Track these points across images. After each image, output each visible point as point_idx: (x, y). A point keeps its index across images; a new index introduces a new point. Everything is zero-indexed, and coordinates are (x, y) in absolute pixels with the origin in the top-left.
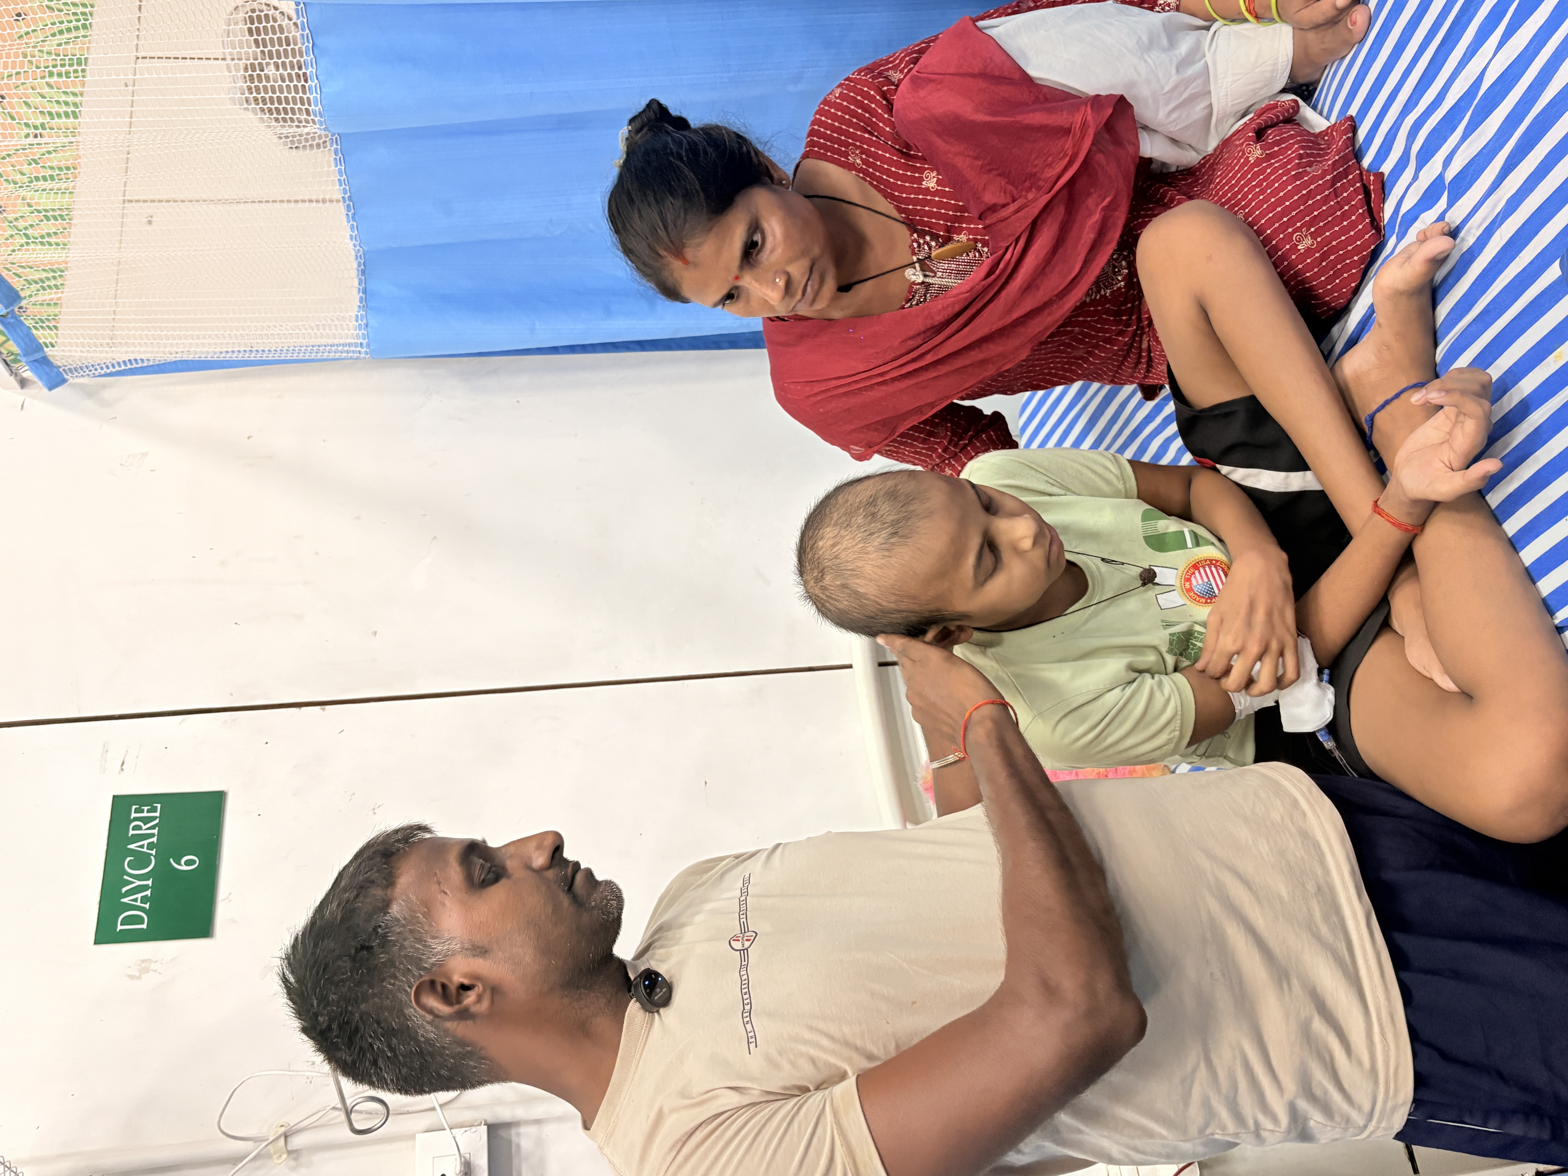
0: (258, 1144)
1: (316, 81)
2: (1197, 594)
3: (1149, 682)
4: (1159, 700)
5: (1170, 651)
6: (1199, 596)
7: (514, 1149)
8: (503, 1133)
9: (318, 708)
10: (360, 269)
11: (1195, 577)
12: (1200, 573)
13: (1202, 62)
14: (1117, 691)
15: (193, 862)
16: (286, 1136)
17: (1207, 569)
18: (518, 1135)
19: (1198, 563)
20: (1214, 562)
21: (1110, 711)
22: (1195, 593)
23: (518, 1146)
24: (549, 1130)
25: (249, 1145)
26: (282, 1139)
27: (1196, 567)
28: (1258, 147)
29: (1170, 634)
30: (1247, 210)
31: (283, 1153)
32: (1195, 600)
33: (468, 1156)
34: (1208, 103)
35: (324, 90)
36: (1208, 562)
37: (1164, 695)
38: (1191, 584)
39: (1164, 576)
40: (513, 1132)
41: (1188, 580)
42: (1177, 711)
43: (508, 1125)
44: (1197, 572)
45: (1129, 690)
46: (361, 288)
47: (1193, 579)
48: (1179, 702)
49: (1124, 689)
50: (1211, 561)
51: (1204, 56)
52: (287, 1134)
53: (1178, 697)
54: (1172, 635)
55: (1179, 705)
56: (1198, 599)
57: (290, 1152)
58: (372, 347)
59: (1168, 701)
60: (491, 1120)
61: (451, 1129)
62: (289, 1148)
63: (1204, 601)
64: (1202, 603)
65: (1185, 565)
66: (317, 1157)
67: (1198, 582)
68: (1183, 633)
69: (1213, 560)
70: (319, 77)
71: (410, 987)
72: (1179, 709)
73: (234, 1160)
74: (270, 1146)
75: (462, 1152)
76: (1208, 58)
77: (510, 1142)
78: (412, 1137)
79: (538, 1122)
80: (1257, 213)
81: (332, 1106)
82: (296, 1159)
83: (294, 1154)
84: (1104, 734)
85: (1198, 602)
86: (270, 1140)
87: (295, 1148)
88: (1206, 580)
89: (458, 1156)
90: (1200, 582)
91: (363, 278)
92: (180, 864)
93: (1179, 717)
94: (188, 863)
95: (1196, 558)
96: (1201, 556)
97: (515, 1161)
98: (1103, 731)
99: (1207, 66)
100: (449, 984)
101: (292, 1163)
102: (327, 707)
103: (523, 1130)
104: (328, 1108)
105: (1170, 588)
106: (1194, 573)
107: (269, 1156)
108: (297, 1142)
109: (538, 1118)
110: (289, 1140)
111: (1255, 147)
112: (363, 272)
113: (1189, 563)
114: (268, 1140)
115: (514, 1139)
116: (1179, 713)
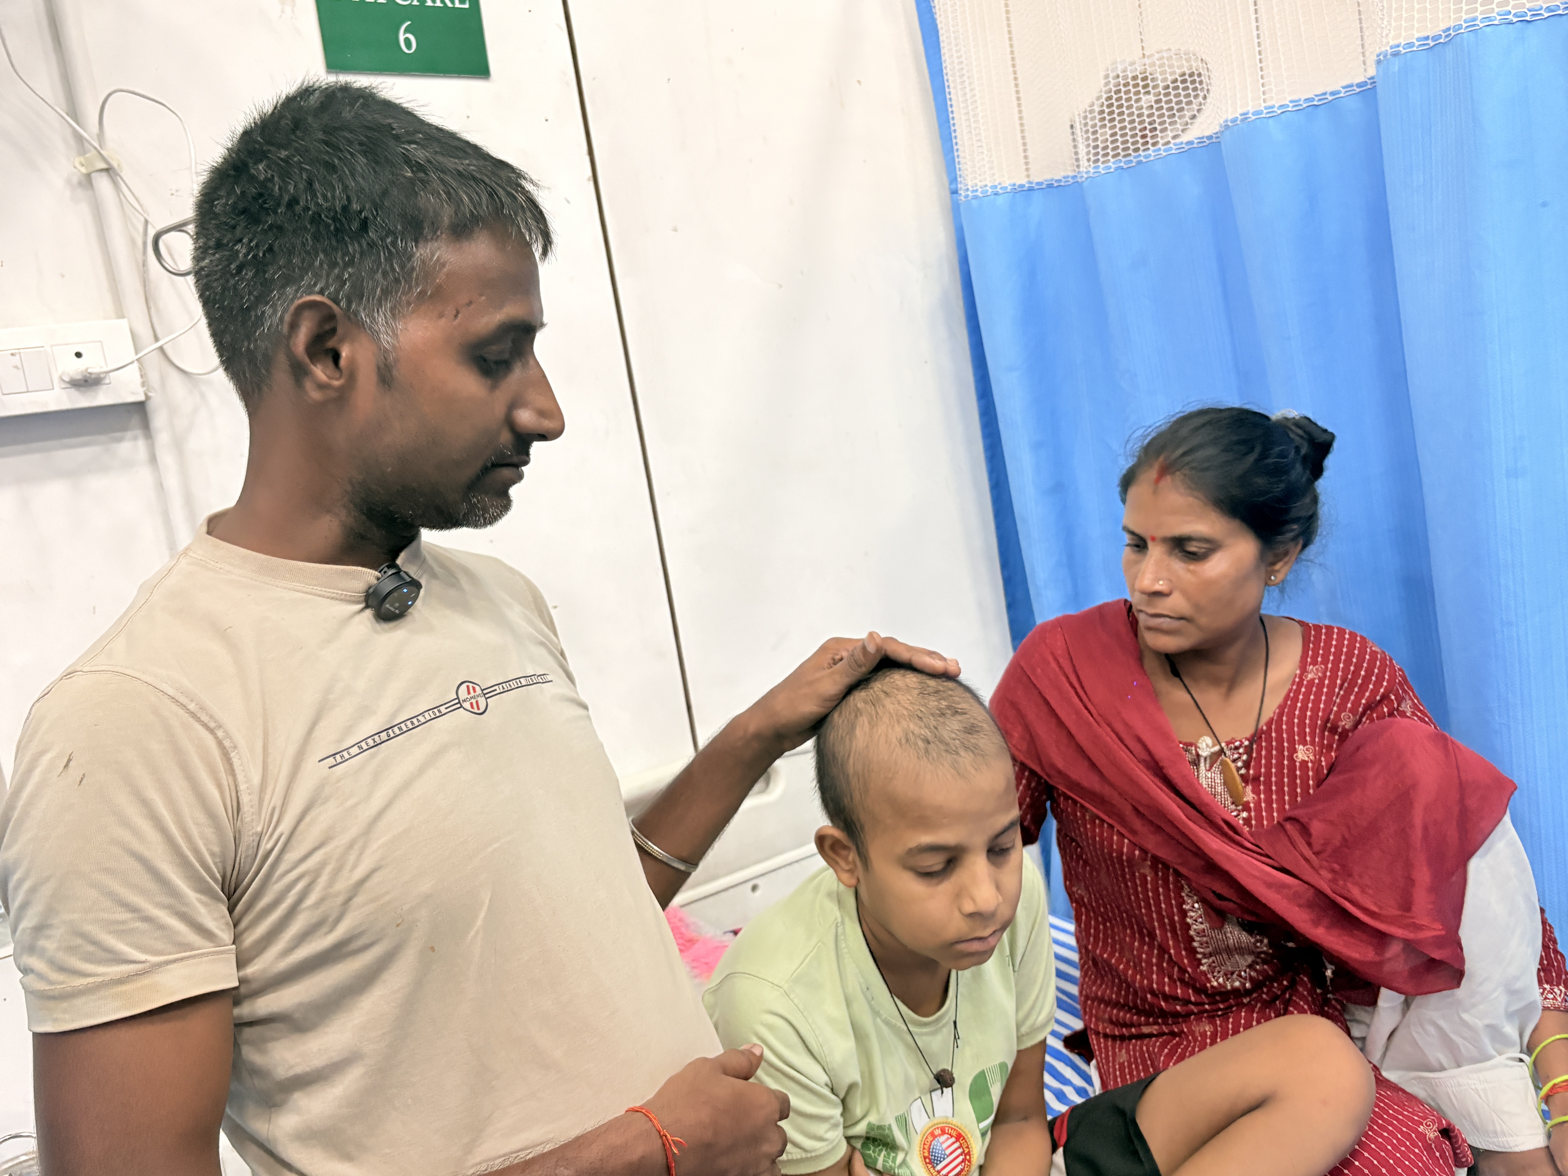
0: (95, 137)
1: (1279, 112)
2: (930, 1145)
3: (837, 1112)
4: (820, 1129)
5: (870, 1126)
6: (929, 1148)
7: (118, 435)
8: (135, 420)
9: (590, 173)
10: (1054, 182)
11: (948, 1139)
12: (954, 1143)
13: (1495, 1053)
14: (824, 1078)
15: (409, 45)
16: (109, 170)
17: (959, 1151)
18: (135, 438)
19: (964, 1139)
20: (968, 1157)
21: (802, 1074)
22: (931, 1141)
23: (119, 440)
24: (145, 474)
25: (94, 127)
26: (103, 166)
27: (959, 1137)
28: (1436, 1134)
29: (890, 1125)
30: (1370, 1133)
31: (87, 168)
32: (924, 1144)
33: (107, 381)
34: (1446, 1065)
35: (1271, 121)
36: (966, 1150)
37: (826, 1132)
38: (939, 1135)
39: (943, 1101)
40: (138, 432)
41: (943, 1132)
42: (810, 1152)
43: (146, 425)
44: (953, 1139)
45: (827, 1092)
46: (1034, 185)
47: (946, 1136)
48: (821, 1152)
49: (827, 1085)
50: (969, 1154)
51: (1500, 1054)
52: (111, 171)
53: (826, 1149)
54: (890, 1127)
55: (818, 1153)
56: (926, 1147)
57: (88, 176)
58: (974, 202)
59: (821, 1139)
60: (151, 406)
61: (137, 360)
62: (93, 175)
63: (926, 1154)
64: (924, 1152)
65: (959, 1124)
66: (84, 208)
67: (944, 1143)
68: (894, 1140)
69: (970, 1156)
70: (1283, 114)
71: (321, 292)
72: (813, 1154)
73: (74, 111)
74: (94, 152)
75: (111, 374)
76: (1499, 1059)
77: (124, 429)
78: (121, 315)
79: (153, 459)
80: (1373, 1146)
81: (149, 219)
82: (80, 184)
83: (88, 181)
84: (773, 1071)
85: (924, 1149)
86: (103, 152)
87: (94, 182)
88: (948, 1152)
89: (105, 369)
90: (945, 1146)
91: (1044, 186)
92: (407, 31)
93: (804, 1155)
94: (407, 41)
95: (969, 1136)
96: (972, 1141)
97: (102, 438)
98: (778, 1069)
99: (1489, 1058)
100: (335, 338)
101: (75, 180)
102: (592, 184)
103: (141, 444)
104: (146, 215)
105: (931, 1113)
106: (952, 1136)
107: (82, 151)
108: (103, 183)
109: (159, 459)
110: (104, 174)
111: (1435, 1131)
112: (1050, 186)
113: (963, 1128)
114: (101, 148)
115: (129, 434)
116: (809, 1155)
